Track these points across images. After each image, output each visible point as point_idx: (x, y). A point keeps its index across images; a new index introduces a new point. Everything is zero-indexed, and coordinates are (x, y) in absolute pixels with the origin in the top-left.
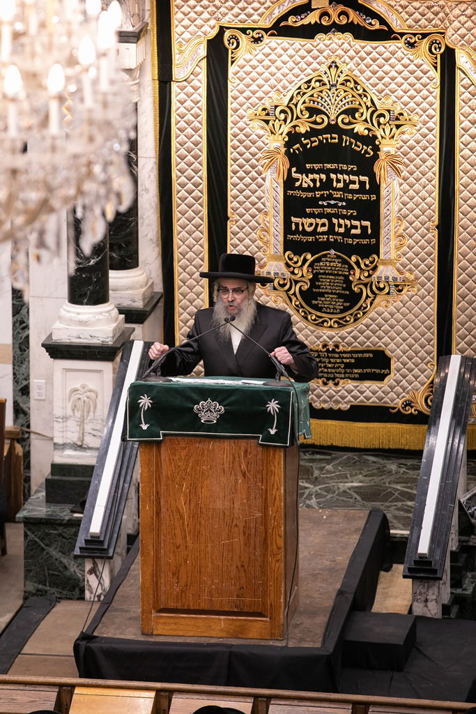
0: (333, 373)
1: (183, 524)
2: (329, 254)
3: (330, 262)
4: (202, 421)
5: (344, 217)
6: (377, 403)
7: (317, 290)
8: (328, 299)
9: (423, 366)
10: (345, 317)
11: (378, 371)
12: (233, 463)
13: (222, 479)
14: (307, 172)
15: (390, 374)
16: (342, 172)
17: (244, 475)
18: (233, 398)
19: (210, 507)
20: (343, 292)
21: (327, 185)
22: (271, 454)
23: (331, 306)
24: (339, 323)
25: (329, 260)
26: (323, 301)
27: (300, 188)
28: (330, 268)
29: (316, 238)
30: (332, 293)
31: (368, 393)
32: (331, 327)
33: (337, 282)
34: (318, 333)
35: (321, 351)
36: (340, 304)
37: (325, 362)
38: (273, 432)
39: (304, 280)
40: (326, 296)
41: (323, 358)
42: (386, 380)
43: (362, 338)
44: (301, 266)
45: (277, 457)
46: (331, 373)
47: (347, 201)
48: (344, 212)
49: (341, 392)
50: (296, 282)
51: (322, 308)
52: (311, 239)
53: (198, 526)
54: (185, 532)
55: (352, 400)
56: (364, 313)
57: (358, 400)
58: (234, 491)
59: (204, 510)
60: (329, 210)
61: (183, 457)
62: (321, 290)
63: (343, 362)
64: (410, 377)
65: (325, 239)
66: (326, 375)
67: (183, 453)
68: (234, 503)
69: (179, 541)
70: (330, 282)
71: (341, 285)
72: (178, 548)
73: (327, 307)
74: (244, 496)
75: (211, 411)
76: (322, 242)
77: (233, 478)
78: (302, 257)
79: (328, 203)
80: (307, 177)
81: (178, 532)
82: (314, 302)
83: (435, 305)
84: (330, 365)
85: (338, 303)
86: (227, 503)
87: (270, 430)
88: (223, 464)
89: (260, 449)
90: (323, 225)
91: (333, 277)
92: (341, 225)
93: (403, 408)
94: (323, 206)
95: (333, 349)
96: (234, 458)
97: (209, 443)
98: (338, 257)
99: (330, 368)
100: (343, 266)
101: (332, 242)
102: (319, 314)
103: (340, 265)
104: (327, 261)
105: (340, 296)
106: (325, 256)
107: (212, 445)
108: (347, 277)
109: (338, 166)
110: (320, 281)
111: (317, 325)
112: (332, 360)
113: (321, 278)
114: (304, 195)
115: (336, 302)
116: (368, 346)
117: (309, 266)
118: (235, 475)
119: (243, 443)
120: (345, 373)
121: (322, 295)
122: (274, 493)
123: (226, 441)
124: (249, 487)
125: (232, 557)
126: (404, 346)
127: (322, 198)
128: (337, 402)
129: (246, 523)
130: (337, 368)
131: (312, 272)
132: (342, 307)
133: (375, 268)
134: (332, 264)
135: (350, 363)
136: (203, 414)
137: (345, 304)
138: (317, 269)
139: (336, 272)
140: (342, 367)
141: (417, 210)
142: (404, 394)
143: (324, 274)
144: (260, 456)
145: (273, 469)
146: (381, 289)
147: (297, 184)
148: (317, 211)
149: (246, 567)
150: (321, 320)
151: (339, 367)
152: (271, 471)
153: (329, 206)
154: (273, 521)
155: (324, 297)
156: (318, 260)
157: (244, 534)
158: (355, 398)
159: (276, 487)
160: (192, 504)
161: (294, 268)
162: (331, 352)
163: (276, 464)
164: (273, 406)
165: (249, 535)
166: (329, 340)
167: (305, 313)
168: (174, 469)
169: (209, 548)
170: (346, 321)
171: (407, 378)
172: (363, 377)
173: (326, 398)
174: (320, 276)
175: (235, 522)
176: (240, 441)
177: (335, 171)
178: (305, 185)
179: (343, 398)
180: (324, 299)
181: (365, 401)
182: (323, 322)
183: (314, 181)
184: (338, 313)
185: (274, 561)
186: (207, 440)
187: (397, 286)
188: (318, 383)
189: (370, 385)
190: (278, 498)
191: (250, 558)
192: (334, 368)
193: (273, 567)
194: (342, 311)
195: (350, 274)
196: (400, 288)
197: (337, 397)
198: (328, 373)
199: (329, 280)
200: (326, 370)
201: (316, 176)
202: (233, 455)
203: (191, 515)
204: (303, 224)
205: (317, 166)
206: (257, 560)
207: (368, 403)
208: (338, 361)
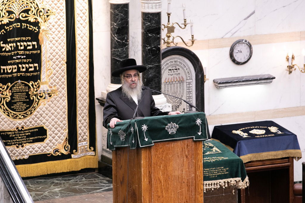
0: (21, 141)
1: (161, 185)
2: (18, 82)
3: (18, 86)
4: (170, 133)
5: (25, 63)
6: (41, 153)
7: (13, 101)
8: (18, 105)
9: (62, 131)
10: (27, 112)
11: (40, 137)
12: (182, 152)
13: (178, 160)
14: (8, 43)
15: (47, 137)
16: (23, 41)
17: (187, 157)
18: (181, 120)
19: (173, 175)
20: (26, 100)
21: (17, 48)
22: (198, 145)
23: (20, 108)
24: (24, 116)
25: (18, 85)
26: (16, 106)
27: (5, 51)
28: (18, 89)
29: (12, 75)
30: (20, 102)
31: (36, 149)
32: (20, 118)
33: (22, 96)
34: (15, 122)
35: (16, 131)
36: (24, 106)
37: (17, 136)
38: (200, 134)
39: (8, 97)
40: (17, 103)
41: (17, 134)
42: (45, 141)
43: (33, 122)
44: (6, 90)
45: (200, 146)
46: (20, 141)
47: (26, 55)
48: (25, 61)
49: (25, 150)
50: (4, 98)
51: (16, 109)
52: (10, 76)
53: (167, 185)
54: (162, 189)
55: (30, 153)
56: (34, 109)
57: (32, 153)
58: (182, 165)
59: (170, 177)
60: (17, 61)
61: (161, 152)
62: (15, 101)
63: (25, 135)
64: (56, 137)
65: (16, 75)
66: (18, 143)
67: (161, 150)
68: (183, 172)
69: (160, 194)
70: (19, 96)
71: (25, 97)
72: (159, 197)
73: (18, 109)
74: (187, 167)
75: (173, 128)
76: (15, 77)
77: (182, 159)
78: (7, 85)
79: (17, 57)
80: (8, 45)
81: (159, 190)
82: (12, 107)
83: (66, 101)
84: (20, 138)
85: (23, 106)
86: (180, 172)
87: (198, 133)
88: (178, 153)
89: (193, 143)
90: (15, 68)
91: (20, 94)
92: (23, 67)
93: (54, 153)
94: (15, 59)
95: (21, 129)
96: (183, 149)
97: (172, 144)
98: (23, 83)
99: (20, 139)
100: (25, 87)
101: (19, 76)
102: (15, 113)
103: (24, 87)
104: (17, 86)
105: (24, 102)
106: (16, 84)
107: (173, 145)
108: (27, 93)
109: (21, 39)
110: (14, 97)
111: (14, 118)
112: (21, 135)
113: (15, 95)
114: (7, 54)
115: (22, 106)
116: (36, 126)
117: (9, 90)
118: (183, 158)
119: (186, 141)
120: (27, 140)
121: (15, 103)
122: (199, 163)
123: (179, 141)
124: (189, 162)
125: (182, 198)
126: (53, 123)
127: (15, 55)
128: (23, 155)
129: (188, 180)
130: (23, 138)
131: (11, 92)
132: (25, 108)
133: (39, 87)
134: (19, 87)
135: (29, 135)
136: (169, 130)
137: (27, 106)
138: (13, 91)
139: (22, 91)
140: (25, 138)
141: (57, 55)
142: (54, 146)
143: (16, 92)
144: (193, 147)
145: (199, 152)
146: (41, 97)
147: (3, 49)
148: (12, 61)
149: (188, 201)
150: (15, 116)
151: (24, 138)
152: (198, 153)
153: (18, 59)
154: (199, 178)
155: (16, 104)
156: (13, 86)
157: (187, 186)
158: (31, 152)
159: (200, 160)
160: (165, 175)
161: (3, 91)
162: (20, 131)
163: (200, 149)
164: (199, 121)
165: (189, 186)
166: (19, 125)
167: (8, 113)
168: (157, 159)
169: (173, 195)
170: (27, 115)
171: (55, 138)
172: (34, 141)
173: (18, 154)
174: (14, 94)
175: (183, 181)
176: (185, 140)
177: (20, 41)
178: (7, 50)
179: (25, 153)
180: (16, 105)
181: (36, 152)
182: (16, 117)
183: (11, 47)
184: (24, 111)
185: (200, 197)
186: (171, 142)
187: (49, 94)
188: (14, 147)
189: (37, 144)
190: (201, 166)
191: (190, 197)
192: (21, 138)
193: (199, 199)
194: (25, 110)
195: (29, 91)
196: (50, 95)
197: (23, 153)
198: (19, 141)
199: (18, 96)
200: (18, 140)
201: (12, 45)
202: (182, 148)
203: (165, 181)
204: (7, 69)
205: (12, 39)
206: (193, 197)
207: (37, 154)
208: (23, 134)
